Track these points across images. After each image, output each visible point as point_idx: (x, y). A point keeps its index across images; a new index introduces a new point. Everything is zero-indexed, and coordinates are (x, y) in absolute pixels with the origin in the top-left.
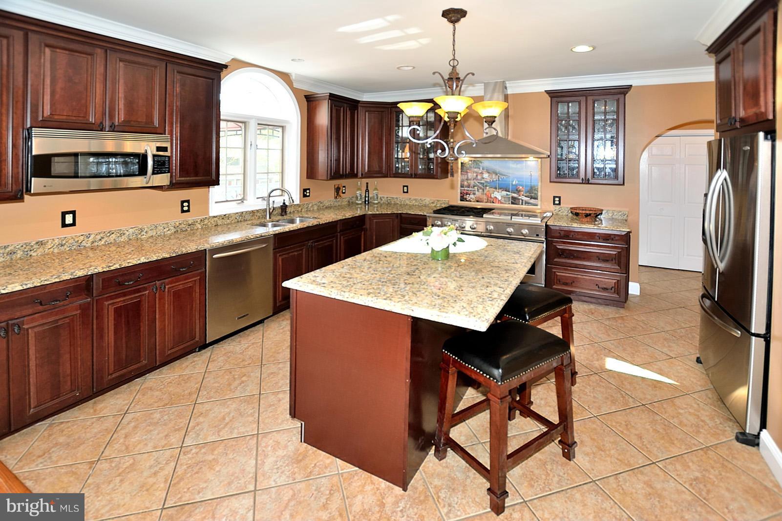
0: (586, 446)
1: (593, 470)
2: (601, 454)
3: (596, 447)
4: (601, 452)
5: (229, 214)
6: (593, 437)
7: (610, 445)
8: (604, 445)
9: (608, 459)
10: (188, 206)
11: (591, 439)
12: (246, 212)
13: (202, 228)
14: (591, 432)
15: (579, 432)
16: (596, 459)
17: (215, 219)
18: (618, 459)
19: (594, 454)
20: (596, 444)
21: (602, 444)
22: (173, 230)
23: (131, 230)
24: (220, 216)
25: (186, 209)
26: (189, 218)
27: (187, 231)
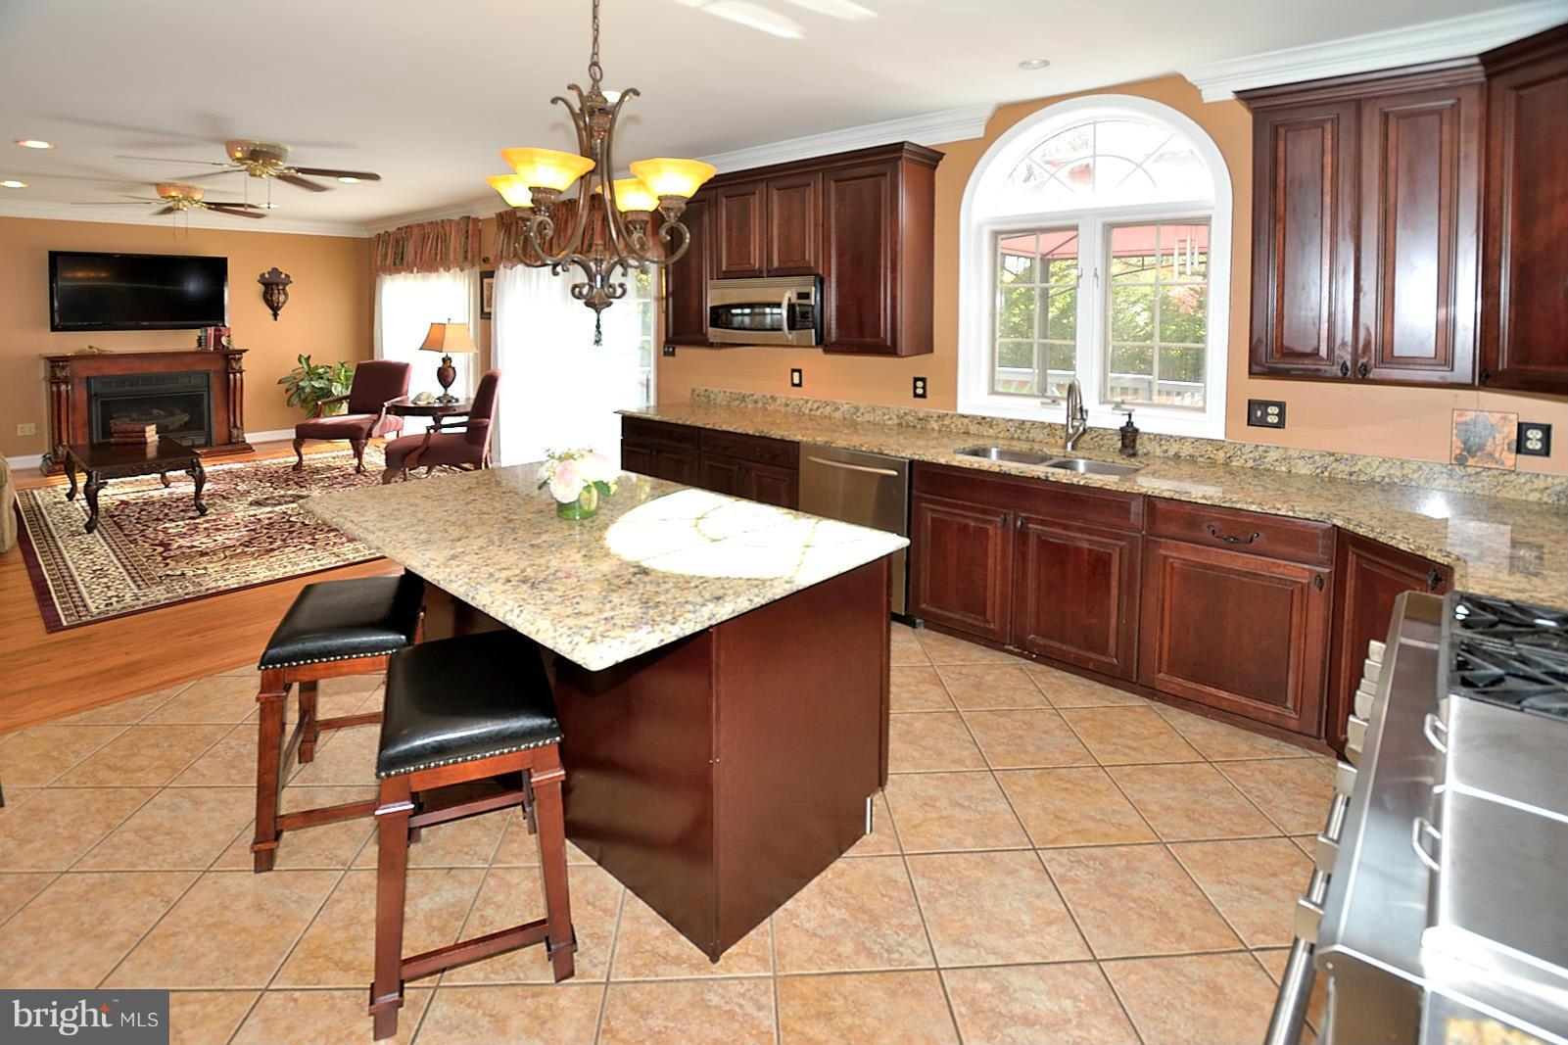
0: (247, 908)
1: (215, 883)
2: (212, 916)
3: (227, 922)
4: (214, 920)
5: (993, 419)
6: (243, 936)
7: (201, 950)
8: (214, 937)
9: (194, 920)
10: (924, 388)
11: (245, 930)
12: (1033, 423)
13: (940, 431)
14: (253, 944)
15: (278, 922)
16: (217, 902)
17: (966, 421)
18: (175, 934)
19: (226, 908)
20: (231, 927)
21: (220, 937)
22: (896, 421)
23: (846, 406)
24: (974, 417)
25: (920, 391)
26: (922, 407)
27: (915, 427)
